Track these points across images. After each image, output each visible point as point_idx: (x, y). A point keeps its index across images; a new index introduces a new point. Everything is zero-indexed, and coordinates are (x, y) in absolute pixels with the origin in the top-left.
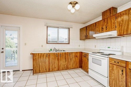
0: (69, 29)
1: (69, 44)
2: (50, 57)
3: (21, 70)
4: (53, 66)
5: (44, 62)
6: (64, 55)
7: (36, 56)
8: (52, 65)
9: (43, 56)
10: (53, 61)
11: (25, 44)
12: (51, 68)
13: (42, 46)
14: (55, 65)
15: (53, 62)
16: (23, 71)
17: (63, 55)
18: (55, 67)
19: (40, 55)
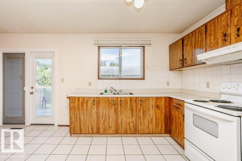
0: (144, 47)
1: (143, 79)
2: (101, 105)
3: (56, 125)
4: (107, 124)
5: (88, 114)
6: (129, 102)
7: (74, 102)
8: (104, 122)
9: (87, 103)
10: (105, 114)
11: (63, 80)
12: (101, 126)
13: (90, 84)
14: (109, 123)
15: (105, 116)
16: (59, 126)
17: (127, 103)
18: (110, 125)
19: (81, 100)
